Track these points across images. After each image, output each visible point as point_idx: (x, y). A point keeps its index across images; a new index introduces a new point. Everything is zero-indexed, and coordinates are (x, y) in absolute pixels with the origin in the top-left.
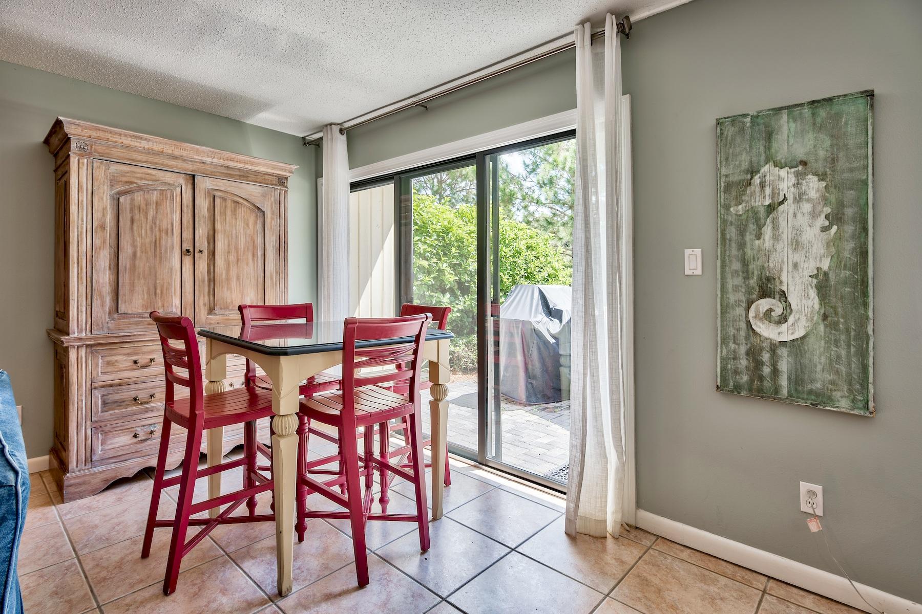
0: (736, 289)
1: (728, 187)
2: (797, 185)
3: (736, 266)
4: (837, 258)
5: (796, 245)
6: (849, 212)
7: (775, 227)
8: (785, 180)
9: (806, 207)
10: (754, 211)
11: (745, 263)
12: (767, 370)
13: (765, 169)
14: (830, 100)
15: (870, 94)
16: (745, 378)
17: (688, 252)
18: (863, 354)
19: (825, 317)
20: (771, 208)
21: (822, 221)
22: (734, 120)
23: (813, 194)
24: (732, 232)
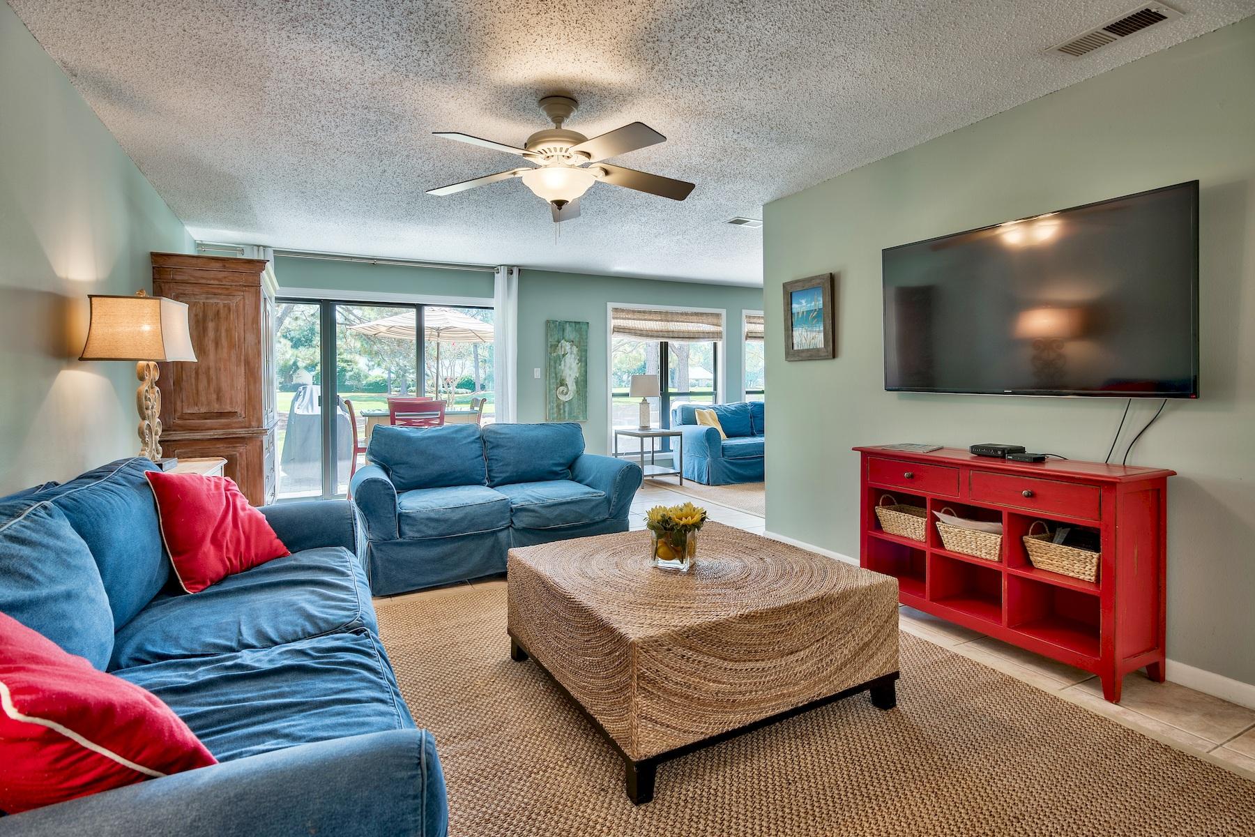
0: (553, 383)
1: (551, 346)
2: (571, 348)
3: (553, 375)
4: (580, 373)
5: (570, 368)
6: (583, 359)
7: (565, 362)
8: (567, 346)
9: (573, 356)
10: (558, 356)
11: (556, 374)
12: (562, 411)
13: (562, 341)
14: (579, 322)
15: (588, 323)
16: (556, 415)
17: (535, 369)
18: (586, 403)
19: (577, 392)
20: (564, 355)
21: (577, 361)
22: (554, 322)
23: (575, 352)
24: (552, 363)
